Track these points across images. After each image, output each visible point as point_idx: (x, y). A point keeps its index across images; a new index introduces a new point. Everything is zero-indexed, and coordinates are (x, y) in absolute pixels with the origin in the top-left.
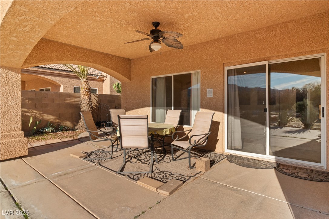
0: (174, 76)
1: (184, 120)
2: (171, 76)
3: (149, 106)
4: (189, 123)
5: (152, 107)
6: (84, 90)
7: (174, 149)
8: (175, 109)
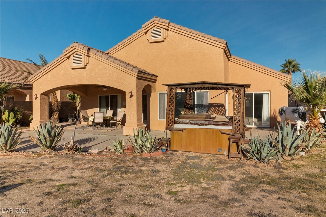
0: (110, 96)
1: (115, 114)
2: (109, 96)
3: (98, 107)
4: (116, 116)
5: (99, 108)
6: (54, 100)
7: (111, 123)
8: (110, 110)
